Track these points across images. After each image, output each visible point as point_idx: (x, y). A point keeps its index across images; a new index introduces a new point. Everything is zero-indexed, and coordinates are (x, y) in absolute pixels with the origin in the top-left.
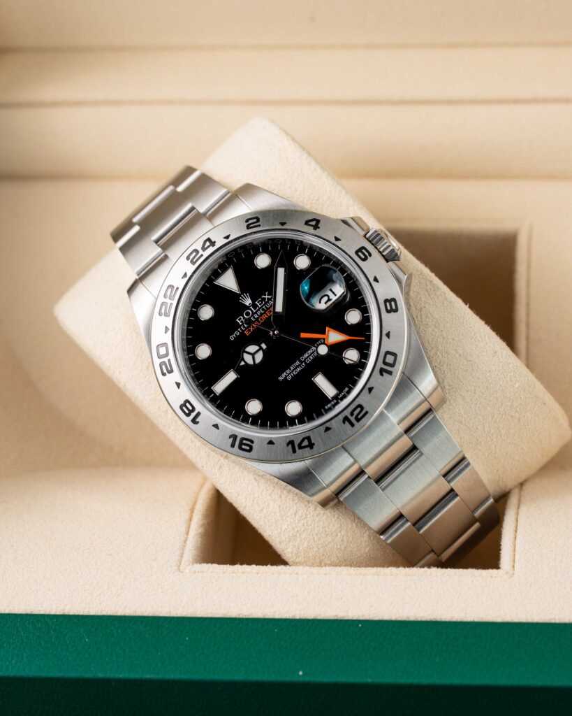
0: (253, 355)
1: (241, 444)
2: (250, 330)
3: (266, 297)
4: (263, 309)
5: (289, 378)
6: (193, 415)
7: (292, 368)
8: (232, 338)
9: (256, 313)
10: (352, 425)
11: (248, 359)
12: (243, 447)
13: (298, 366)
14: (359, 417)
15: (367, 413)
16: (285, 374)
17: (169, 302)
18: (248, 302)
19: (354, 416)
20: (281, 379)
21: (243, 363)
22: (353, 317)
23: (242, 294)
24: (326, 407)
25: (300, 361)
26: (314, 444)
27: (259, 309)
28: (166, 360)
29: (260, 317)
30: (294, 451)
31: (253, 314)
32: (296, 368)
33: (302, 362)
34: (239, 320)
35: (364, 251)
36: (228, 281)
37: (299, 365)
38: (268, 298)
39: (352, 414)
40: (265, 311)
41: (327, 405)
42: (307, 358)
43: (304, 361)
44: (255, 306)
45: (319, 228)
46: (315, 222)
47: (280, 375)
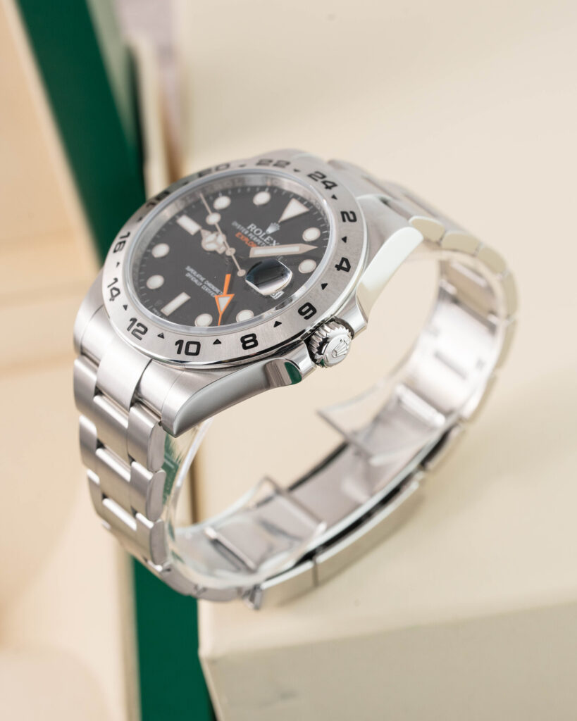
0: (215, 241)
1: (121, 243)
2: (240, 236)
3: (274, 244)
4: (261, 243)
5: (188, 275)
7: (198, 275)
8: (235, 223)
9: (259, 238)
10: (129, 329)
11: (210, 238)
14: (136, 333)
15: (140, 339)
16: (193, 271)
18: (271, 230)
19: (137, 328)
20: (188, 268)
22: (244, 316)
23: (280, 224)
25: (204, 281)
26: (114, 300)
27: (263, 241)
29: (254, 242)
30: (109, 286)
32: (197, 278)
33: (203, 283)
34: (253, 227)
35: (311, 312)
36: (294, 209)
37: (200, 281)
39: (139, 325)
41: (157, 308)
42: (206, 285)
44: (265, 237)
45: (338, 270)
46: (346, 267)
47: (192, 267)
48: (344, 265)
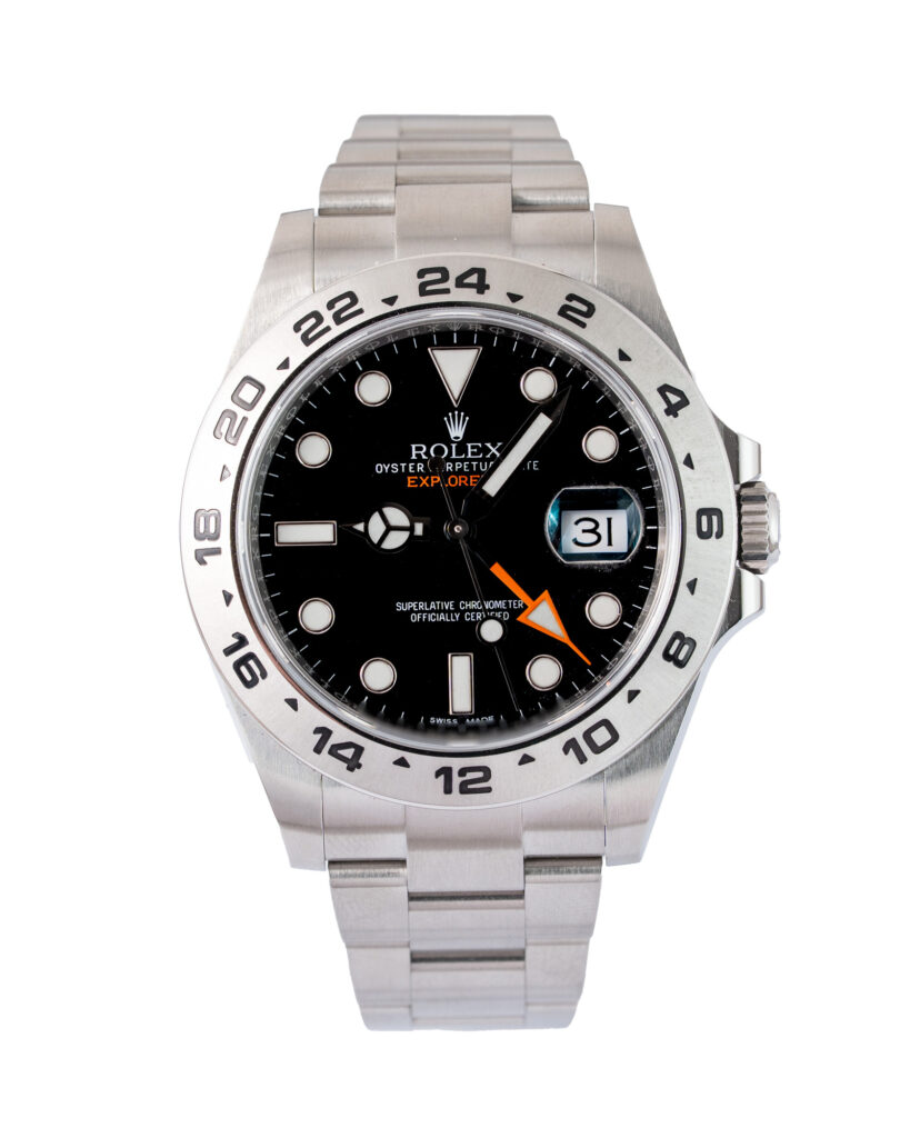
0: (389, 528)
1: (243, 661)
2: (419, 482)
3: (494, 450)
4: (470, 466)
5: (415, 618)
6: (207, 544)
7: (433, 606)
8: (380, 468)
9: (454, 461)
10: (448, 790)
11: (376, 527)
12: (243, 669)
13: (445, 611)
14: (470, 787)
15: (488, 790)
16: (414, 605)
17: (328, 320)
18: (457, 431)
19: (464, 779)
20: (400, 607)
21: (360, 527)
22: (603, 610)
23: (460, 410)
24: (432, 720)
25: (456, 606)
26: (359, 766)
27: (465, 460)
28: (241, 413)
29: (454, 473)
30: (318, 750)
31: (448, 459)
32: (439, 612)
33: (457, 609)
34: (418, 449)
35: (715, 518)
36: (456, 368)
37: (449, 611)
38: (493, 454)
39: (462, 772)
40: (471, 472)
41: (437, 717)
42: (470, 611)
43: (463, 613)
44: (462, 448)
45: (676, 415)
46: (678, 399)
47: (405, 601)
48: (674, 399)
